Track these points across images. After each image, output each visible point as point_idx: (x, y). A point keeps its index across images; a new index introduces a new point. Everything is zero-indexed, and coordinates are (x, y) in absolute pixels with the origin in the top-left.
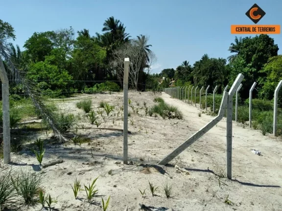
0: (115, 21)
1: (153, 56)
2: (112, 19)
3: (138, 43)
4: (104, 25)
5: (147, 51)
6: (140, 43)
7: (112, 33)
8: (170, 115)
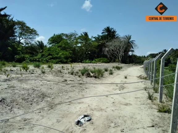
0: (110, 28)
1: (136, 46)
2: (108, 28)
3: (126, 39)
4: (103, 31)
5: (131, 43)
6: (127, 39)
7: (108, 34)
8: (89, 76)
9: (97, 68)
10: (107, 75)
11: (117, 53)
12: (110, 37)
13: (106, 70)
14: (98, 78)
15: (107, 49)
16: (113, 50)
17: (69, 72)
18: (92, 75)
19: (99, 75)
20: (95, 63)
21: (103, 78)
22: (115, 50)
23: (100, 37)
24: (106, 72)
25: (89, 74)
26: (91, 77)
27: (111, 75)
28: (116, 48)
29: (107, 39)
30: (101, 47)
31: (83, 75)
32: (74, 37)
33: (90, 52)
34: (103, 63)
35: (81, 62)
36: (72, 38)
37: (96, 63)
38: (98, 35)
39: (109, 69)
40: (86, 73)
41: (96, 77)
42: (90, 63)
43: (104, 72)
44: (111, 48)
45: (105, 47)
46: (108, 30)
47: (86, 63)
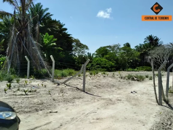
2: (151, 36)
3: (170, 46)
4: (145, 39)
7: (150, 43)
8: (133, 79)
9: (139, 75)
10: (147, 80)
11: (161, 61)
12: (152, 45)
13: (147, 77)
14: (140, 81)
15: (150, 57)
16: (156, 58)
17: (119, 77)
18: (135, 79)
19: (140, 79)
20: (137, 71)
21: (144, 82)
22: (158, 58)
23: (142, 46)
24: (147, 78)
25: (134, 79)
26: (135, 80)
27: (150, 80)
28: (160, 56)
29: (150, 47)
30: (143, 55)
31: (129, 79)
32: (117, 47)
33: (132, 61)
34: (146, 71)
35: (124, 71)
36: (115, 49)
37: (139, 72)
38: (140, 44)
39: (150, 76)
40: (131, 78)
41: (138, 81)
42: (133, 71)
43: (145, 78)
44: (154, 56)
45: (148, 55)
46: (150, 38)
47: (128, 71)
